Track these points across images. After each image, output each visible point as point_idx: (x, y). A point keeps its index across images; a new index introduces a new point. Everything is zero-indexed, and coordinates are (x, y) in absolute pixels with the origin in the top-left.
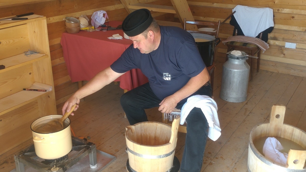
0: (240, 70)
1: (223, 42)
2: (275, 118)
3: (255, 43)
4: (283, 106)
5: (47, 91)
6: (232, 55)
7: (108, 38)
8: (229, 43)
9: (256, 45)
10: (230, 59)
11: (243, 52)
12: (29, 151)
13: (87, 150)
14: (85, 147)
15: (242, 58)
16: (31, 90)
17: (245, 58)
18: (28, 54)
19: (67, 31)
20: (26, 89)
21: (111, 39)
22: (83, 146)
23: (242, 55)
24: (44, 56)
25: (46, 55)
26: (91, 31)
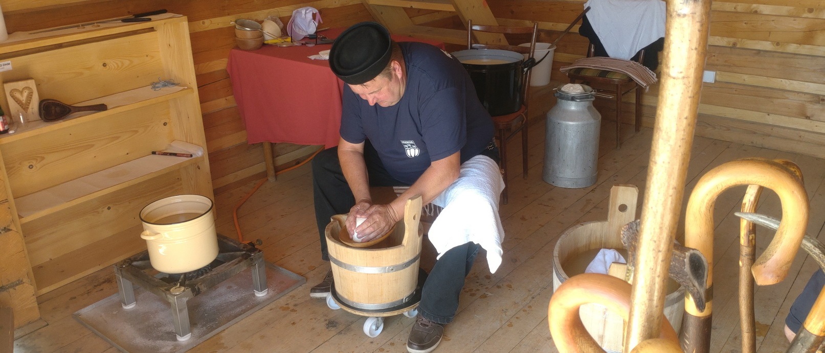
0: (577, 123)
1: (561, 69)
2: (618, 213)
3: (625, 70)
4: (632, 187)
5: (194, 157)
6: (563, 92)
7: (310, 57)
8: (572, 72)
9: (627, 75)
10: (560, 100)
11: (587, 87)
12: (141, 260)
13: (245, 261)
14: (243, 255)
15: (582, 98)
16: (165, 154)
17: (588, 98)
18: (157, 87)
19: (239, 46)
20: (157, 153)
21: (315, 59)
22: (238, 253)
23: (583, 91)
24: (184, 89)
25: (189, 88)
26: (284, 46)
